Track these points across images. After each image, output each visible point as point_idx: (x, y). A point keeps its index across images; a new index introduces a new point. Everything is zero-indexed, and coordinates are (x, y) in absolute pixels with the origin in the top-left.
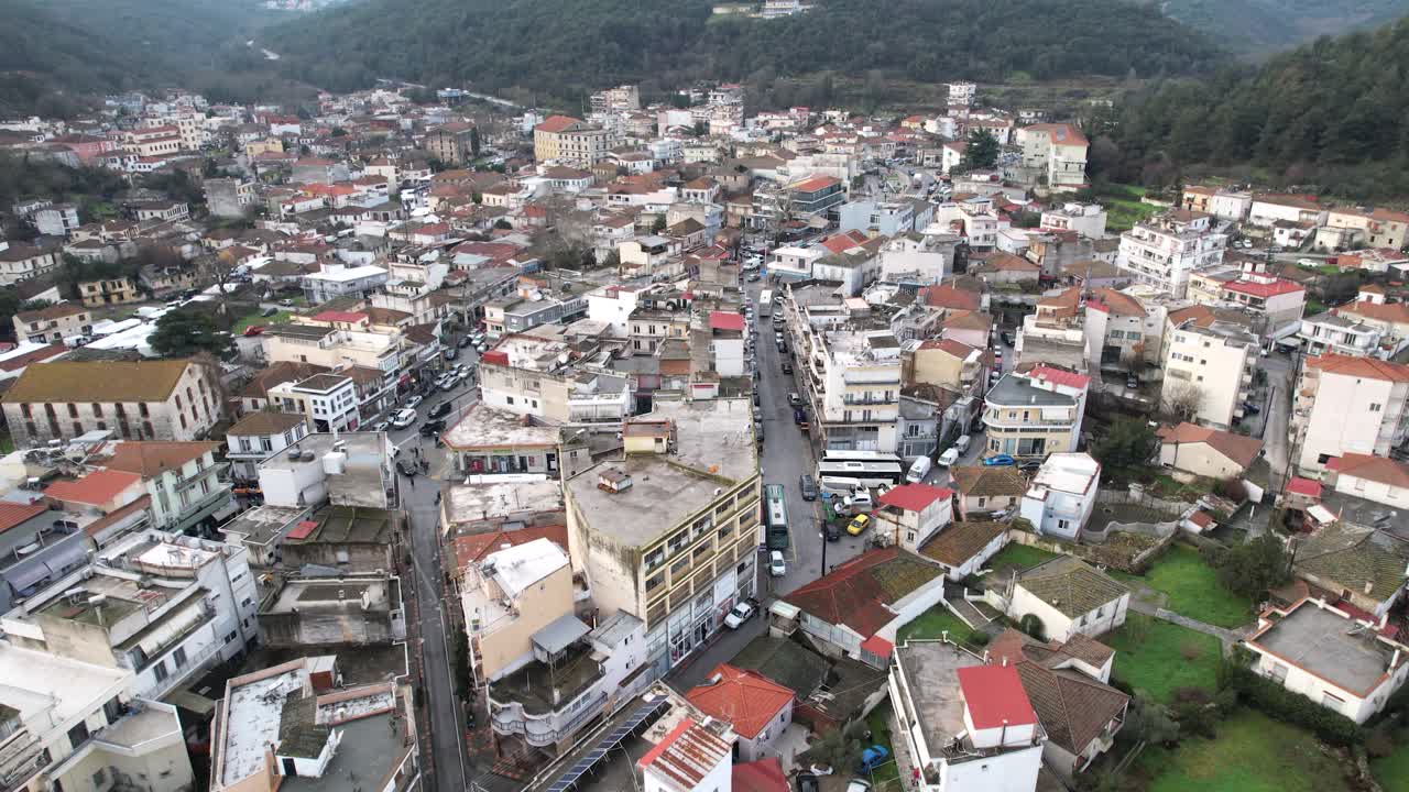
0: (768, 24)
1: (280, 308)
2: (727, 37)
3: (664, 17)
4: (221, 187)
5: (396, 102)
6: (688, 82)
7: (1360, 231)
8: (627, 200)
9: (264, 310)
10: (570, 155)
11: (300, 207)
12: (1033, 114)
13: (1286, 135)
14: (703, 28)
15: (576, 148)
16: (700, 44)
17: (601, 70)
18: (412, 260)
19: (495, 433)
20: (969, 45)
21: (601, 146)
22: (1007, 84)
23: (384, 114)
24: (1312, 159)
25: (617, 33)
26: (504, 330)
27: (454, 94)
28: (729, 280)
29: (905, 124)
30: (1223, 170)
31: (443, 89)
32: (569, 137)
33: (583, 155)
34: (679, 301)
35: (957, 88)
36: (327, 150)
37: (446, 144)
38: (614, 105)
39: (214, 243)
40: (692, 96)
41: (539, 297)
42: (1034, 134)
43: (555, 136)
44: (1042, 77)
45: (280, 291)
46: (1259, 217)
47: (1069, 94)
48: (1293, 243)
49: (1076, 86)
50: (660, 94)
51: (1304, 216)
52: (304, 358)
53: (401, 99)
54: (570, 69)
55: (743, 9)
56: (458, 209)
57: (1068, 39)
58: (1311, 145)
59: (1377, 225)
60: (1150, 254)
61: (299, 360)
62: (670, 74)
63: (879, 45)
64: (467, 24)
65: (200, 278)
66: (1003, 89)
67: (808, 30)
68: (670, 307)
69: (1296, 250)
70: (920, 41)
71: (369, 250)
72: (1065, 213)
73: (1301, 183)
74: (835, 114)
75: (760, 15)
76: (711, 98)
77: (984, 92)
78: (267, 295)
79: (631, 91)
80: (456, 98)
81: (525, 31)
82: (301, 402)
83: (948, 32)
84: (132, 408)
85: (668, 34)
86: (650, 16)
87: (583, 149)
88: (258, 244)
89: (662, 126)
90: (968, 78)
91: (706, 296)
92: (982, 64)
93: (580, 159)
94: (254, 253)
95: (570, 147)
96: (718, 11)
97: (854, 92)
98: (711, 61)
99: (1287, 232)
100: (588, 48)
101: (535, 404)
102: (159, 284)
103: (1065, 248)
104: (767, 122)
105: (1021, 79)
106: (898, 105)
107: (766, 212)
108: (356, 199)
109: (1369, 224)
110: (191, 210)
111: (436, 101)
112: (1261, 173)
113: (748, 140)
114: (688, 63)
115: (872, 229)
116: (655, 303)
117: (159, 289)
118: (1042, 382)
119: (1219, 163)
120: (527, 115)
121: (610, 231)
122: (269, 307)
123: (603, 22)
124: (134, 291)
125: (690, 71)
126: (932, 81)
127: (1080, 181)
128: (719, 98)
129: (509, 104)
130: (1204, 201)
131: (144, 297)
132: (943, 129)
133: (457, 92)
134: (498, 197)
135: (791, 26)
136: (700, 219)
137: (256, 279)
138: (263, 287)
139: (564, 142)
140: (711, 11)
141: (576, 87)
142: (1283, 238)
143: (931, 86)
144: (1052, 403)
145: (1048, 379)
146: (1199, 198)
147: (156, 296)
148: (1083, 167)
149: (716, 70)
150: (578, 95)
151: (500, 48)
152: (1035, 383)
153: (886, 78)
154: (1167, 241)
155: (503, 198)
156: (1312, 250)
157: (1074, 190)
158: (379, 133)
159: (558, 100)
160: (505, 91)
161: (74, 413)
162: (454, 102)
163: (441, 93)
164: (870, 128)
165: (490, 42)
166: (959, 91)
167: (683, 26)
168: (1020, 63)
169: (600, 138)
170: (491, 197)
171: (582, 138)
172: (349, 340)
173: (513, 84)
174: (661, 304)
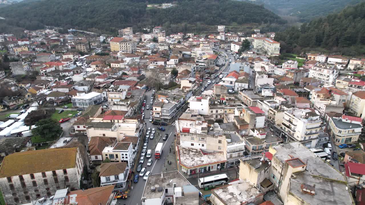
0: (164, 10)
1: (64, 109)
2: (153, 14)
3: (134, 8)
4: (16, 65)
5: (54, 33)
6: (145, 26)
7: (359, 64)
8: (157, 63)
9: (59, 111)
10: (124, 49)
11: (48, 70)
12: (242, 34)
13: (330, 40)
14: (145, 11)
15: (126, 47)
16: (145, 15)
17: (119, 23)
18: (115, 91)
19: (196, 159)
20: (220, 15)
21: (133, 46)
22: (231, 25)
23: (52, 37)
24: (337, 46)
25: (122, 12)
26: (160, 114)
27: (74, 31)
28: (224, 91)
29: (209, 37)
30: (313, 49)
31: (69, 29)
32: (123, 43)
33: (128, 49)
34: (221, 101)
35: (221, 27)
36: (42, 50)
37: (82, 47)
38: (126, 33)
39: (23, 86)
40: (148, 30)
41: (168, 102)
42: (258, 40)
43: (118, 43)
44: (240, 23)
45: (60, 103)
46: (330, 62)
47: (248, 28)
48: (342, 68)
49: (249, 26)
50: (139, 30)
51: (343, 61)
52: (104, 135)
53: (55, 32)
54: (110, 23)
55: (156, 6)
56: (105, 69)
57: (245, 13)
58: (337, 42)
59: (363, 63)
60: (321, 74)
61: (102, 136)
62: (139, 24)
63: (197, 15)
64: (73, 10)
65: (25, 99)
66: (231, 27)
67: (176, 12)
68: (219, 103)
69: (343, 70)
70: (207, 15)
71: (85, 85)
72: (288, 63)
73: (336, 52)
74: (190, 34)
75: (161, 7)
76: (154, 31)
77: (228, 28)
78: (55, 104)
79: (130, 29)
80: (74, 32)
81: (92, 12)
82: (117, 155)
83: (214, 12)
84: (60, 172)
85: (136, 12)
86: (130, 7)
87: (128, 47)
88: (42, 85)
89: (143, 40)
90: (221, 24)
91: (230, 99)
92: (224, 20)
93: (127, 50)
94: (41, 88)
95: (123, 47)
96: (149, 6)
97: (193, 28)
98: (151, 20)
99: (340, 65)
100: (114, 17)
101: (203, 145)
102: (11, 104)
103: (298, 74)
104: (173, 37)
105: (234, 24)
106: (205, 32)
107: (200, 65)
108: (66, 66)
109: (361, 63)
110: (6, 73)
111: (68, 33)
112: (324, 50)
113: (172, 43)
114: (144, 21)
115: (240, 70)
116: (214, 102)
117: (12, 105)
118: (347, 120)
119: (312, 47)
120: (101, 37)
121: (165, 75)
122: (60, 109)
123: (118, 10)
124: (2, 107)
125: (145, 23)
126: (213, 25)
127: (278, 53)
128: (156, 31)
129: (92, 33)
130: (314, 58)
131: (6, 109)
132: (222, 38)
133: (74, 30)
134: (116, 65)
135: (171, 10)
136: (190, 70)
137: (48, 99)
138: (52, 102)
139: (121, 45)
140: (146, 6)
141: (113, 28)
142: (339, 67)
143: (212, 26)
144: (357, 127)
145: (349, 119)
146: (313, 57)
147: (11, 108)
148: (279, 49)
149: (153, 23)
150: (114, 30)
151: (86, 17)
152: (344, 120)
153: (201, 24)
154: (326, 71)
155: (119, 65)
156: (347, 70)
157: (278, 55)
158: (56, 43)
159: (108, 32)
160: (89, 29)
161: (32, 177)
162: (73, 33)
163: (69, 30)
164: (204, 38)
165: (82, 15)
166: (221, 28)
167: (140, 11)
168: (234, 20)
169: (133, 43)
170: (114, 64)
171: (128, 44)
172: (120, 126)
173: (92, 27)
174: (216, 102)
